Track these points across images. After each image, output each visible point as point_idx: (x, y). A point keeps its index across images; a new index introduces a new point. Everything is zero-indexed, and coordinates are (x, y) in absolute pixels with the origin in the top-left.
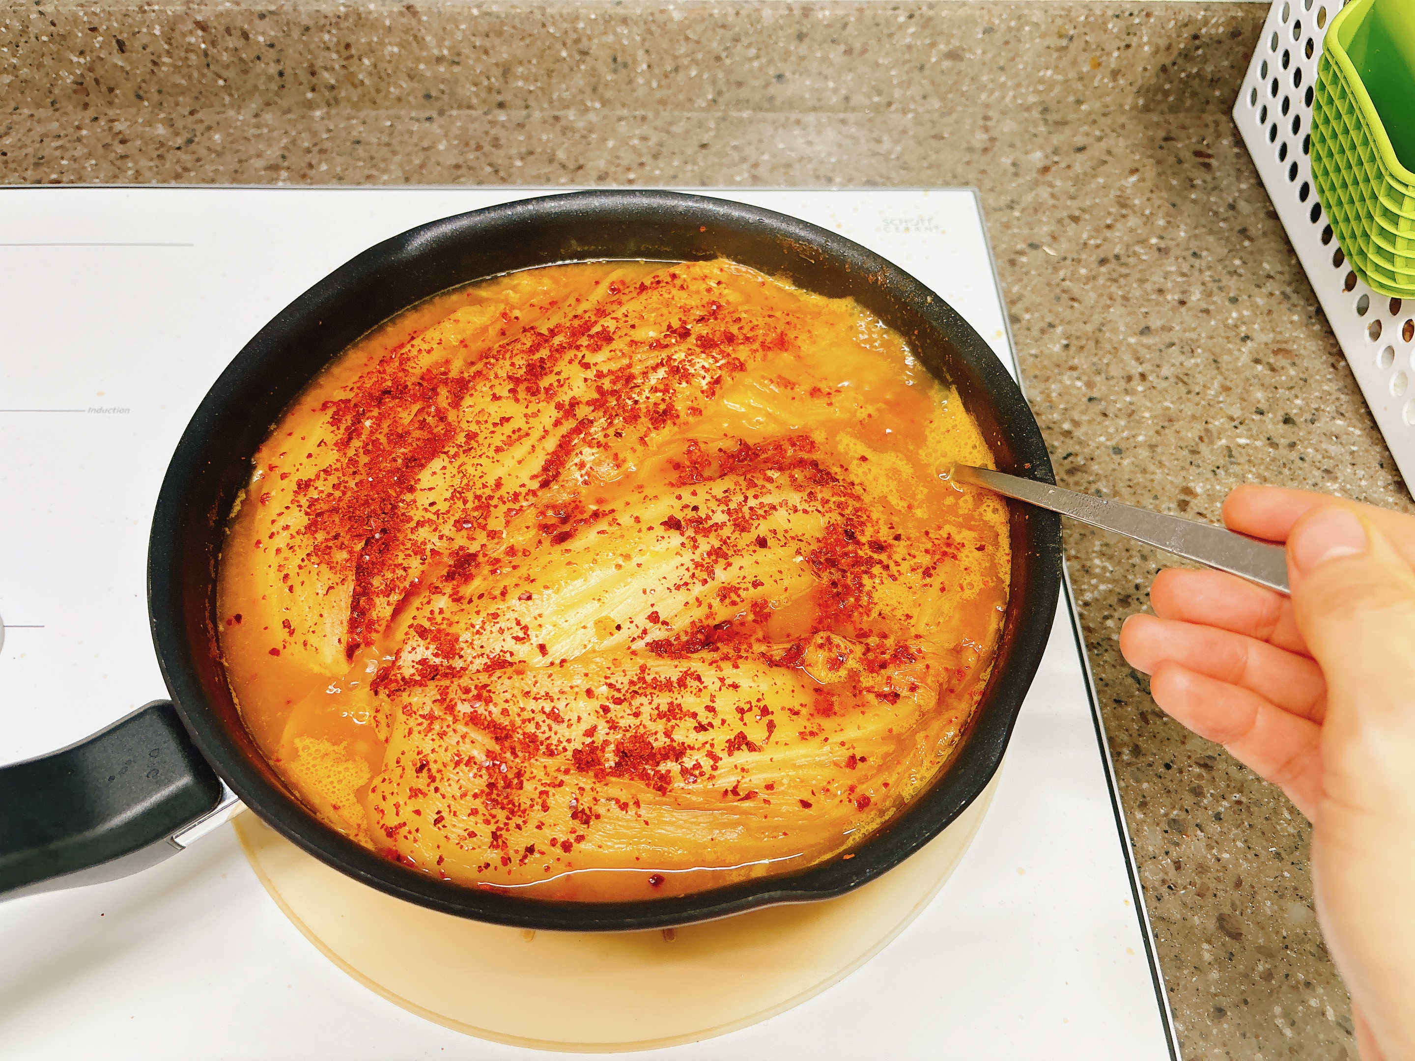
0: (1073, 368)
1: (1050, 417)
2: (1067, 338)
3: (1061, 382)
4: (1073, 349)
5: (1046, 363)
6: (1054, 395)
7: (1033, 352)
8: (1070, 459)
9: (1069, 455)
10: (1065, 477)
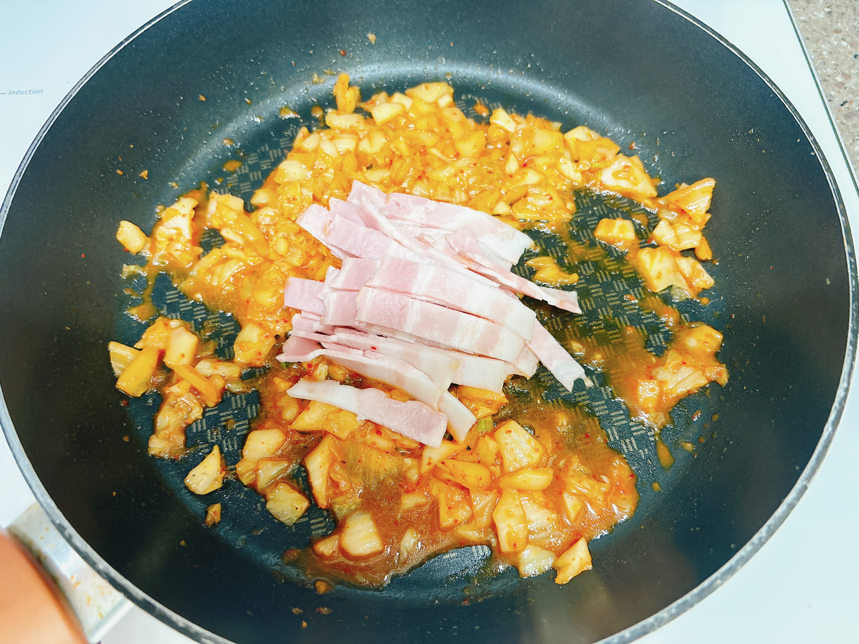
0: (837, 31)
1: (825, 71)
2: (828, 7)
3: (829, 43)
4: (835, 15)
5: (814, 27)
6: (825, 53)
7: (802, 18)
8: (846, 105)
9: (845, 103)
10: (845, 121)
